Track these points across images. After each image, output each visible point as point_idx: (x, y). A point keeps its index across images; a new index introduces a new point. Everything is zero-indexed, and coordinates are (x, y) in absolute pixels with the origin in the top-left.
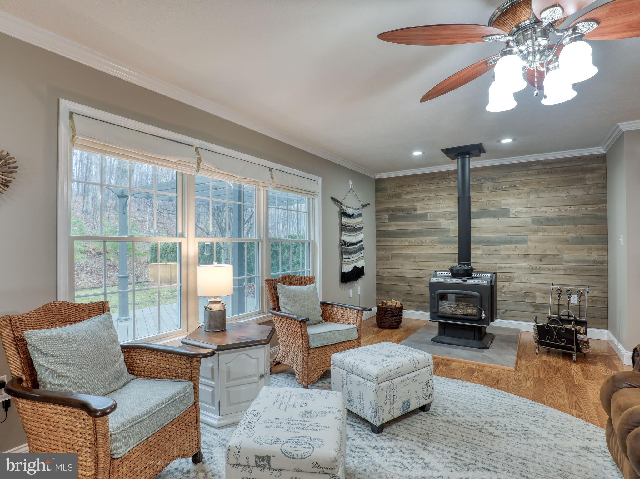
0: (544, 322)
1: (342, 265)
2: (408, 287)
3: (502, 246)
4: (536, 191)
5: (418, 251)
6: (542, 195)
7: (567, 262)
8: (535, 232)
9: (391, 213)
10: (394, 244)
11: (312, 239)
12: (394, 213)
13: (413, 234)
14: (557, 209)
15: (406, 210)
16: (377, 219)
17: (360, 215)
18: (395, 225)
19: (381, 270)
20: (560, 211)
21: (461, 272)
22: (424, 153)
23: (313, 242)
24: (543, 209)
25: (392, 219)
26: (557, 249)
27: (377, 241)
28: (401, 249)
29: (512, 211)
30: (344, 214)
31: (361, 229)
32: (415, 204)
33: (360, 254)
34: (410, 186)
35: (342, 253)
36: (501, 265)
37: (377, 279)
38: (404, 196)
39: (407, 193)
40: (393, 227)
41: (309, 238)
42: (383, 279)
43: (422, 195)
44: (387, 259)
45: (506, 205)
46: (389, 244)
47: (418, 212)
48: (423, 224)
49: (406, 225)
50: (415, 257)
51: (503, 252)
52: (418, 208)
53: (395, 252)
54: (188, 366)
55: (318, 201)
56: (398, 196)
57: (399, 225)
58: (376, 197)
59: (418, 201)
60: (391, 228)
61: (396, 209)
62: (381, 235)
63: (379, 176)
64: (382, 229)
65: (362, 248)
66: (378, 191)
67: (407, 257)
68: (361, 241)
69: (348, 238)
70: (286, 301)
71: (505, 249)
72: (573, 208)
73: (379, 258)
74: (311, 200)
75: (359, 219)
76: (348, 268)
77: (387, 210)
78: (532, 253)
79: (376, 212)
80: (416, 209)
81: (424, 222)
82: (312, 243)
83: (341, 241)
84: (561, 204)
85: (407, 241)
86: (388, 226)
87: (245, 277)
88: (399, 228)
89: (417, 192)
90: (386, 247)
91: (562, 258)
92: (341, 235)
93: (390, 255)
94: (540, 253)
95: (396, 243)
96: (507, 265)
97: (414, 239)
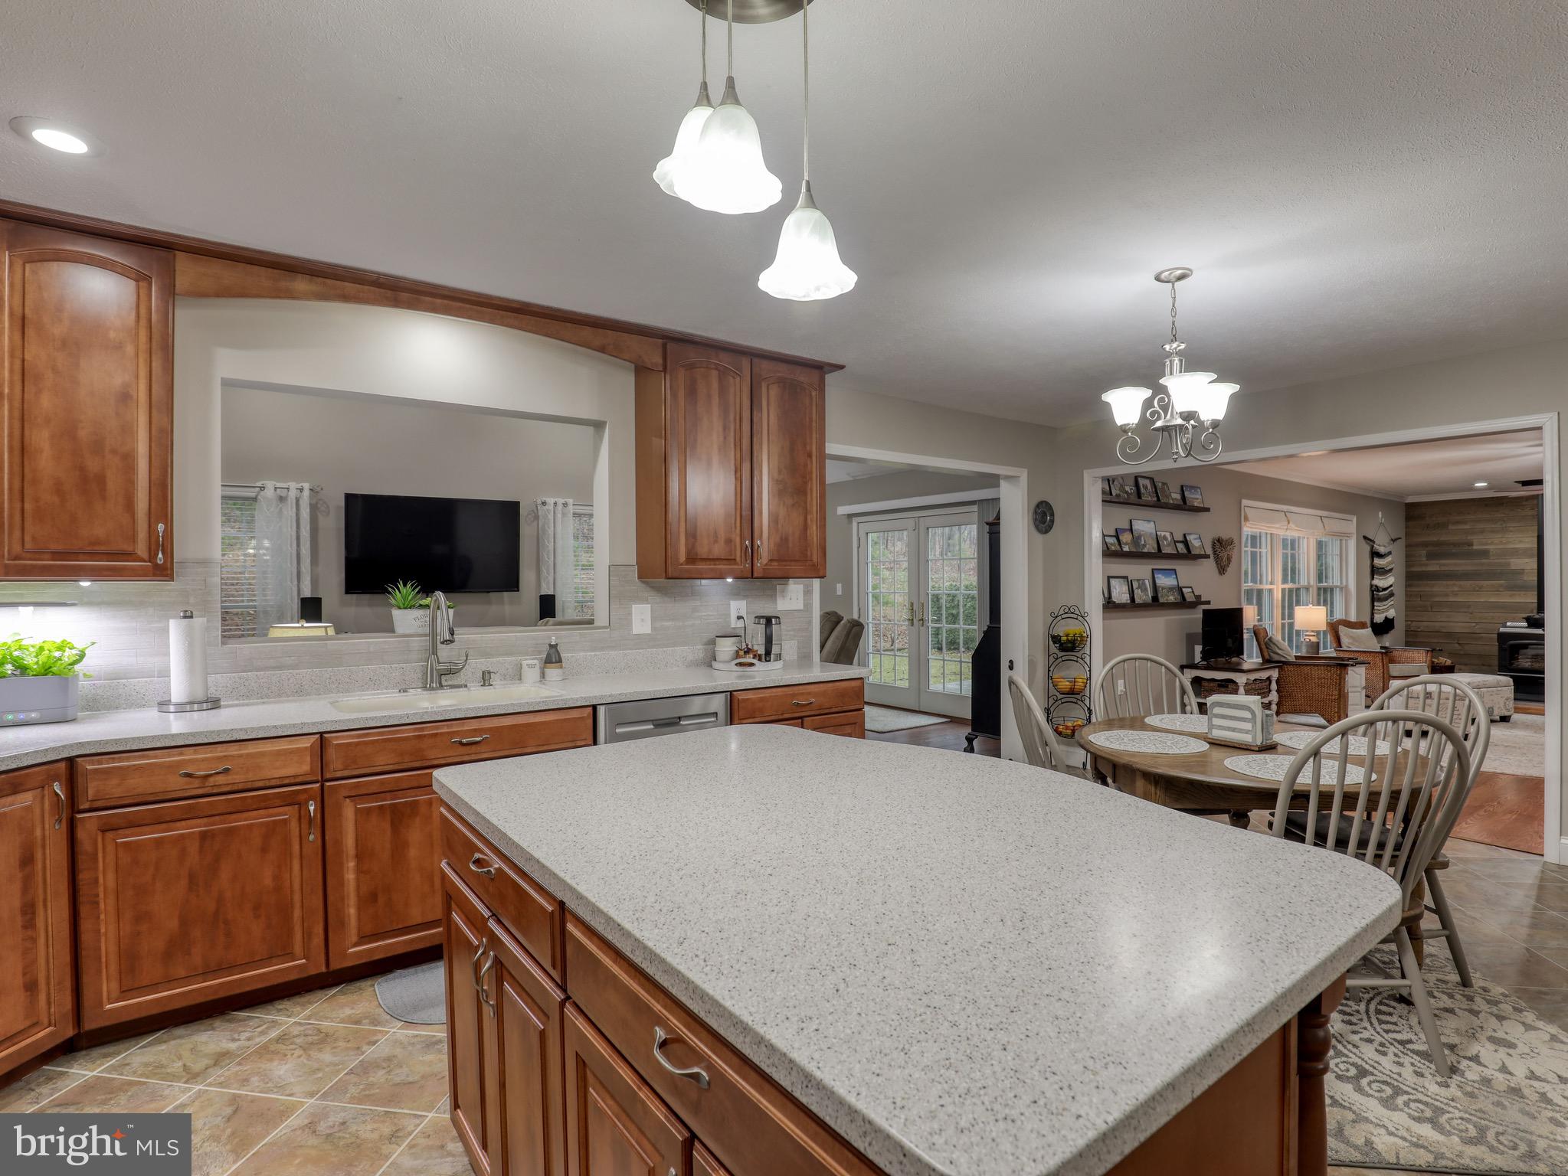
1: (1372, 614)
2: (1457, 645)
9: (1430, 548)
10: (1436, 589)
11: (1344, 584)
12: (1436, 548)
13: (1466, 575)
15: (1455, 545)
16: (1407, 556)
17: (1390, 553)
18: (1437, 564)
22: (1490, 484)
23: (1347, 587)
25: (1431, 556)
27: (1407, 586)
28: (1447, 595)
30: (1375, 554)
31: (1391, 570)
32: (1469, 537)
33: (1390, 602)
34: (1461, 513)
35: (1373, 600)
38: (1451, 527)
39: (1458, 523)
40: (1433, 567)
43: (1481, 525)
44: (1424, 609)
46: (1427, 589)
47: (1475, 547)
48: (1482, 564)
49: (1455, 564)
50: (1469, 607)
52: (1475, 543)
53: (1437, 599)
55: (1352, 544)
56: (1442, 526)
57: (1444, 565)
58: (1406, 527)
59: (1474, 533)
60: (1430, 569)
61: (1438, 544)
62: (1412, 577)
63: (1410, 500)
64: (1415, 569)
65: (1392, 595)
66: (1409, 518)
67: (1456, 607)
68: (1391, 586)
69: (1380, 582)
70: (1350, 641)
73: (1409, 608)
74: (1344, 542)
75: (1389, 559)
76: (1379, 618)
77: (1425, 545)
79: (1406, 547)
80: (1470, 544)
81: (1484, 561)
82: (1344, 589)
83: (1372, 586)
85: (1456, 585)
86: (1426, 565)
87: (1286, 621)
88: (1443, 568)
89: (1473, 521)
90: (1421, 593)
92: (1373, 578)
93: (1428, 603)
95: (1438, 587)
97: (1467, 584)
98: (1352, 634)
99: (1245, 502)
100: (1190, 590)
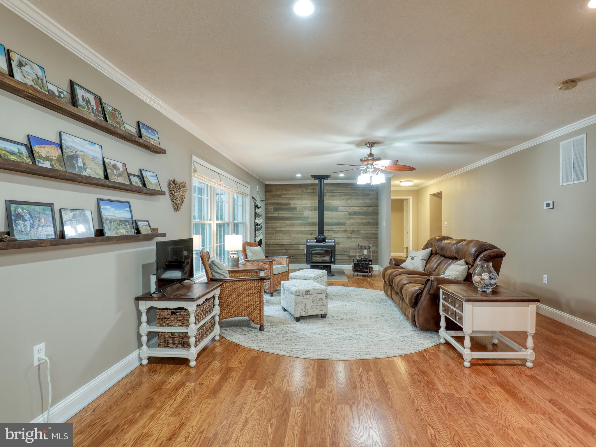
0: (356, 262)
1: (256, 237)
2: (285, 250)
3: (335, 226)
4: (350, 199)
5: (291, 229)
6: (353, 201)
7: (363, 234)
8: (349, 219)
9: (275, 206)
10: (277, 225)
11: (244, 222)
12: (277, 206)
13: (288, 219)
14: (359, 208)
15: (284, 204)
16: (266, 209)
17: (261, 207)
18: (278, 213)
19: (269, 241)
20: (360, 209)
21: (321, 239)
24: (353, 208)
25: (276, 209)
26: (359, 228)
27: (266, 223)
28: (281, 228)
29: (339, 208)
30: (257, 207)
31: (261, 215)
32: (289, 202)
33: (261, 231)
34: (286, 190)
35: (255, 230)
36: (334, 236)
38: (283, 196)
39: (285, 194)
42: (269, 247)
43: (293, 196)
44: (273, 234)
45: (337, 205)
46: (274, 225)
47: (292, 206)
48: (294, 214)
49: (284, 214)
50: (289, 233)
51: (335, 229)
53: (277, 229)
54: (255, 275)
55: (248, 200)
56: (279, 196)
57: (280, 214)
58: (266, 195)
59: (291, 200)
60: (275, 215)
61: (278, 204)
62: (268, 219)
63: (267, 182)
64: (269, 215)
65: (261, 227)
66: (266, 191)
67: (284, 233)
68: (261, 223)
69: (258, 221)
71: (336, 228)
72: (365, 208)
73: (267, 234)
74: (244, 199)
75: (260, 210)
76: (258, 239)
77: (273, 204)
78: (348, 229)
79: (266, 205)
80: (290, 204)
81: (295, 212)
82: (244, 224)
83: (255, 223)
84: (360, 206)
85: (284, 223)
86: (273, 214)
88: (280, 215)
89: (291, 194)
90: (271, 227)
91: (361, 232)
92: (255, 219)
93: (274, 231)
94: (351, 230)
95: (278, 224)
96: (337, 236)
97: (289, 222)
98: (253, 251)
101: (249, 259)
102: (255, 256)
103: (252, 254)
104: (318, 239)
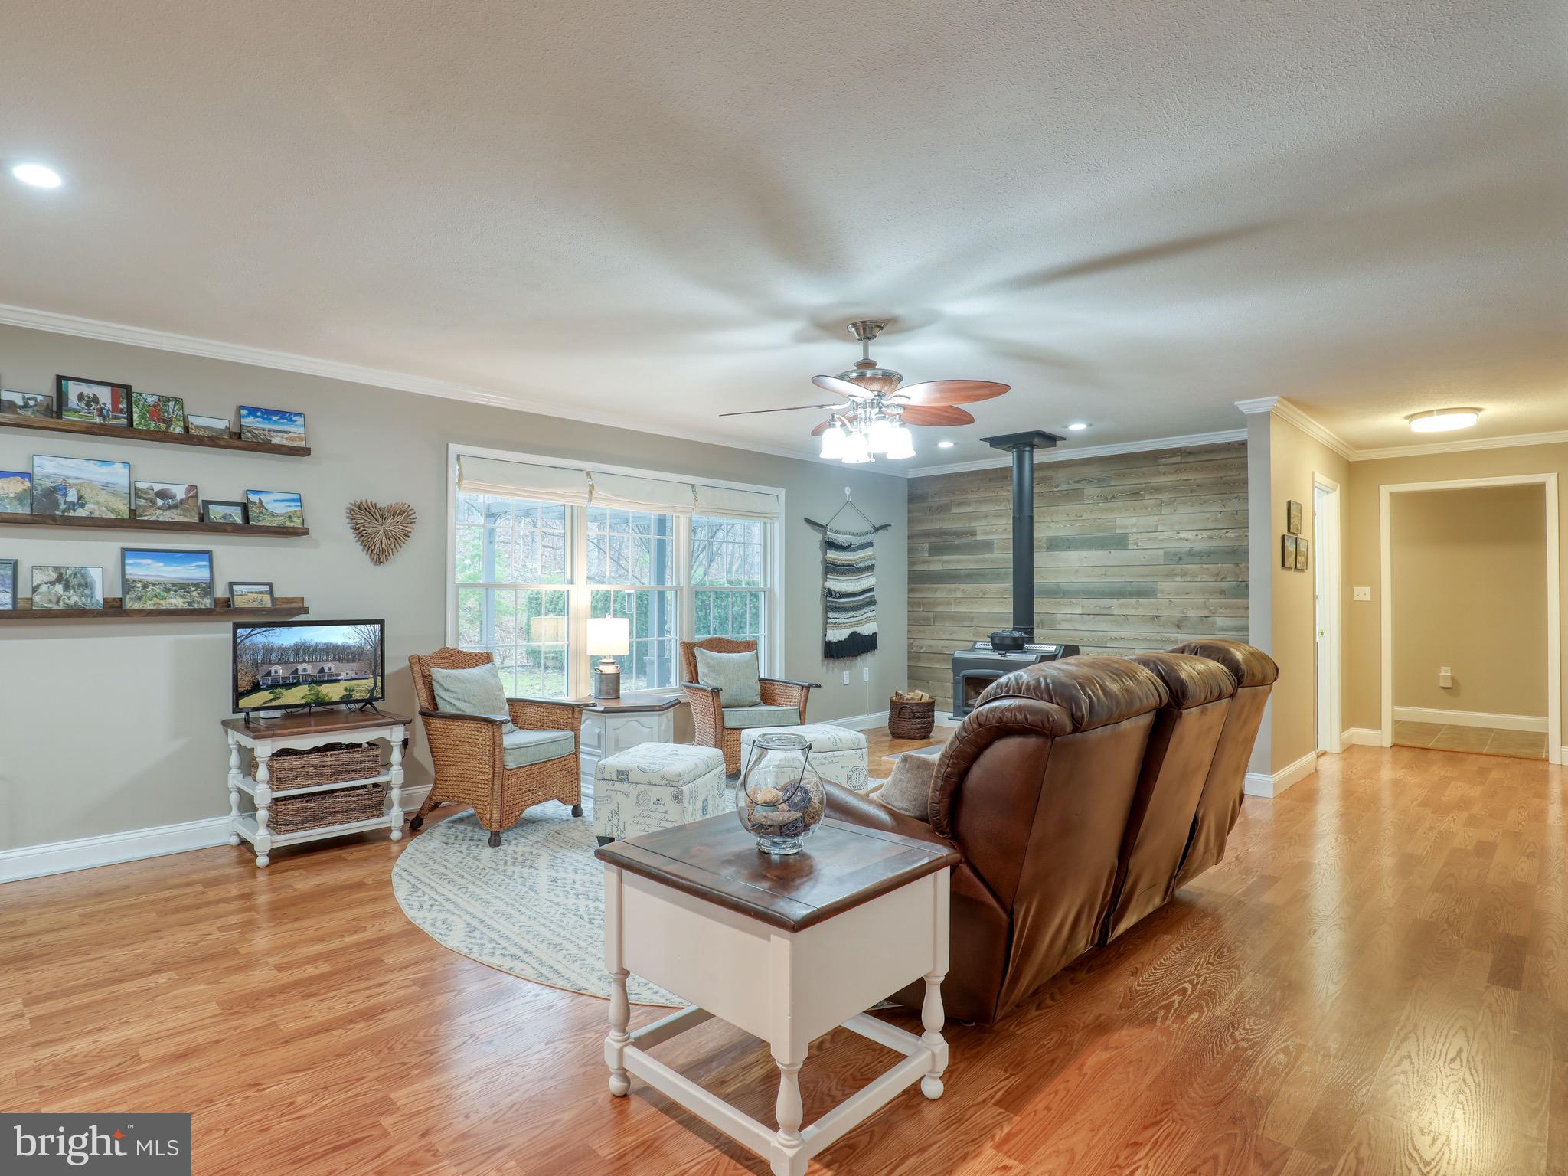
1: (825, 629)
3: (1115, 600)
4: (1172, 502)
5: (976, 609)
6: (1182, 509)
7: (1223, 629)
8: (1171, 574)
9: (933, 539)
10: (938, 595)
11: (769, 586)
12: (939, 540)
13: (971, 577)
14: (1204, 535)
15: (959, 534)
16: (911, 550)
17: (870, 545)
18: (940, 561)
19: (917, 642)
20: (1211, 538)
21: (1007, 642)
22: (955, 444)
23: (771, 591)
24: (1183, 535)
25: (935, 550)
26: (1205, 607)
27: (911, 590)
28: (949, 604)
29: (1132, 538)
30: (831, 545)
31: (871, 568)
32: (973, 524)
33: (866, 612)
34: (964, 491)
35: (827, 609)
36: (1114, 634)
37: (909, 659)
38: (954, 510)
39: (960, 504)
40: (936, 565)
41: (766, 585)
42: (918, 659)
43: (984, 508)
44: (927, 622)
45: (1121, 527)
46: (929, 595)
47: (979, 538)
48: (985, 561)
49: (958, 562)
50: (972, 619)
51: (1116, 612)
52: (978, 532)
53: (939, 609)
54: (570, 716)
55: (778, 529)
56: (944, 509)
57: (946, 562)
58: (909, 511)
59: (977, 518)
60: (934, 567)
61: (941, 533)
62: (916, 579)
63: (913, 474)
64: (918, 568)
65: (872, 602)
66: (913, 499)
67: (958, 619)
68: (871, 590)
69: (837, 584)
71: (1121, 606)
72: (1232, 534)
73: (913, 621)
74: (768, 526)
75: (868, 552)
76: (837, 635)
77: (927, 534)
78: (1165, 613)
79: (909, 538)
80: (973, 533)
81: (987, 556)
82: (770, 593)
83: (824, 588)
84: (1210, 525)
85: (958, 589)
86: (928, 562)
88: (947, 567)
89: (976, 502)
90: (924, 601)
91: (1215, 623)
92: (825, 580)
93: (931, 615)
94: (1177, 613)
95: (942, 593)
96: (1123, 635)
97: (969, 587)
98: (709, 661)
99: (454, 448)
100: (266, 588)
101: (702, 684)
102: (713, 675)
103: (706, 671)
104: (997, 641)
